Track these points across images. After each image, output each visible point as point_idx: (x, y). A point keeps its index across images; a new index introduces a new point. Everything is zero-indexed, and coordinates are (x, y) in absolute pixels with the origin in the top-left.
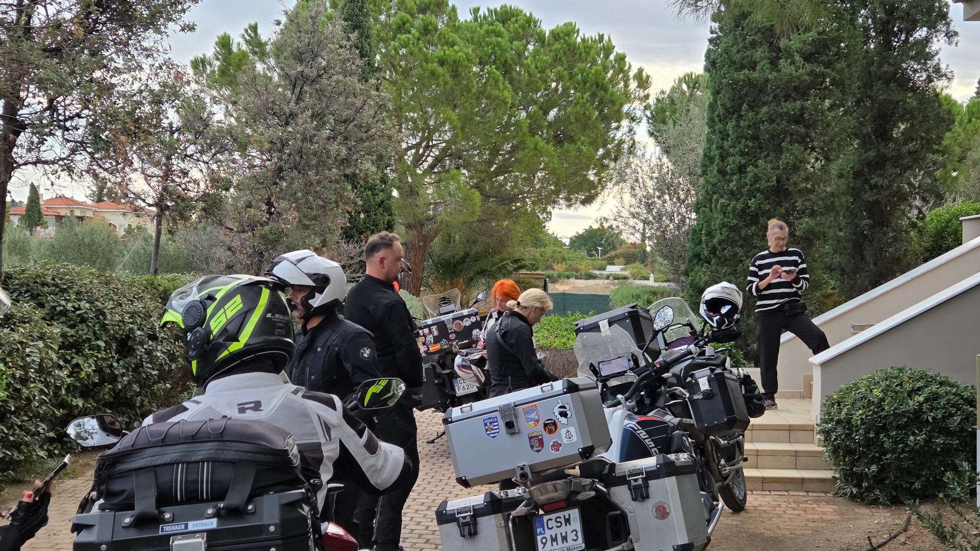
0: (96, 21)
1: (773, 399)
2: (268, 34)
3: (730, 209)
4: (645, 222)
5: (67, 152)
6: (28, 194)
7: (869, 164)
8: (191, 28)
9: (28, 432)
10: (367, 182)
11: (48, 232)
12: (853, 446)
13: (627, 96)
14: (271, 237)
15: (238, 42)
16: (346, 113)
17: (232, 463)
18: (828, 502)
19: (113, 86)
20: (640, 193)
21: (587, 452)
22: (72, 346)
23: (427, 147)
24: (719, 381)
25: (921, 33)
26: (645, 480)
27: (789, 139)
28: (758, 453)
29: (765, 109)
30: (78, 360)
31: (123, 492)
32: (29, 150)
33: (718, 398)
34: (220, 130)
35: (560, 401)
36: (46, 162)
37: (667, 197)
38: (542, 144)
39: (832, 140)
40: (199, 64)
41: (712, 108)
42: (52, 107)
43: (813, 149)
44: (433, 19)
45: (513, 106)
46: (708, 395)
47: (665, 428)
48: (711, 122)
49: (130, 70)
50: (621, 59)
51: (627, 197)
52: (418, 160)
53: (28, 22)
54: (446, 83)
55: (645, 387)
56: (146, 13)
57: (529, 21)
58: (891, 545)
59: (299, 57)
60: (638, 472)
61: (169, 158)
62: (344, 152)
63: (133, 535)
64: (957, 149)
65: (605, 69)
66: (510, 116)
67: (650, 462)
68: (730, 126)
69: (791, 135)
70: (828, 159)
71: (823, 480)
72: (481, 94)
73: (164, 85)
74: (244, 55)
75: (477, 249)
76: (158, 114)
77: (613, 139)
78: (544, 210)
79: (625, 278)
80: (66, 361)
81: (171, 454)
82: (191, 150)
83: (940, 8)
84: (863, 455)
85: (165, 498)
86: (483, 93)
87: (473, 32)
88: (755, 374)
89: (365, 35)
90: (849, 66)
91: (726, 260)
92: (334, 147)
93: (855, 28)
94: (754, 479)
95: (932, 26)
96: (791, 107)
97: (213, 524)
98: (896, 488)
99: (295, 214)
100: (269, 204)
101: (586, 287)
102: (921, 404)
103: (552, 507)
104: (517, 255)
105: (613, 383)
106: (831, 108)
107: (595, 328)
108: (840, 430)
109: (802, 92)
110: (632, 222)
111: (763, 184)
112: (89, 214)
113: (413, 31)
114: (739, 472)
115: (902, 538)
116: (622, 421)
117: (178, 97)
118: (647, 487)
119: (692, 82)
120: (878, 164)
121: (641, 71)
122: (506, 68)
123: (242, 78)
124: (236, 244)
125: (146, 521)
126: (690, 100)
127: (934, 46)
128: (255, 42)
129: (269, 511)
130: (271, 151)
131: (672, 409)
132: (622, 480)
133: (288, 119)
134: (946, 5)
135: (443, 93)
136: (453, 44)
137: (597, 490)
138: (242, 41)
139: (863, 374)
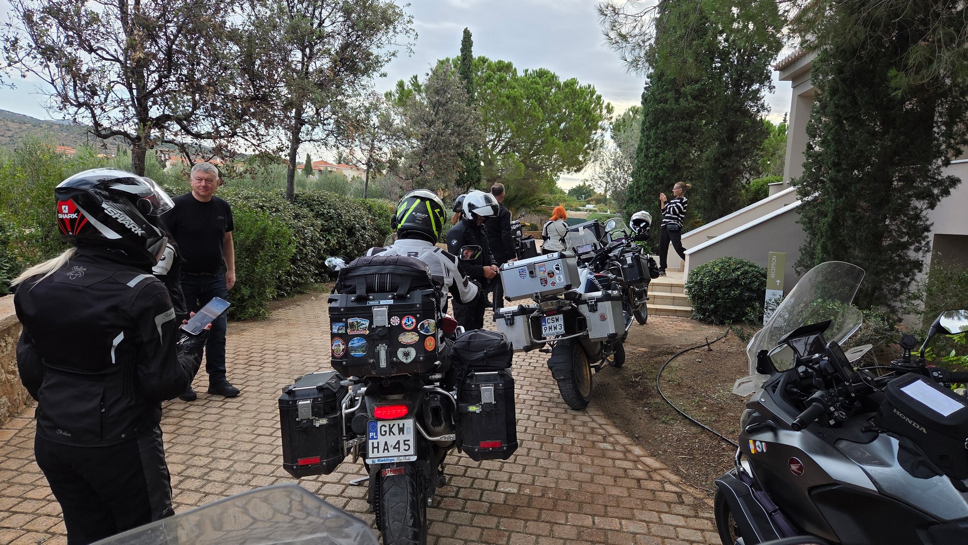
0: (339, 71)
1: (664, 271)
2: (423, 80)
3: (649, 175)
4: (607, 182)
5: (325, 136)
6: (306, 159)
7: (723, 155)
8: (385, 75)
9: (306, 270)
10: (468, 157)
11: (315, 178)
12: (702, 295)
13: (601, 117)
14: (421, 182)
15: (408, 85)
16: (459, 122)
17: (401, 275)
18: (688, 322)
19: (346, 104)
20: (605, 167)
21: (568, 287)
22: (326, 230)
23: (499, 140)
24: (636, 259)
25: (756, 86)
26: (596, 302)
27: (682, 140)
28: (655, 297)
29: (670, 124)
30: (329, 237)
31: (351, 285)
32: (307, 135)
33: (636, 267)
34: (398, 128)
35: (556, 262)
36: (314, 141)
37: (618, 169)
38: (556, 140)
39: (704, 141)
40: (388, 95)
41: (644, 123)
42: (318, 113)
43: (694, 146)
44: (505, 75)
45: (543, 120)
46: (631, 266)
47: (608, 279)
48: (643, 131)
49: (355, 96)
50: (599, 97)
51: (598, 169)
52: (494, 147)
53: (307, 69)
54: (510, 108)
55: (599, 260)
56: (363, 67)
57: (553, 77)
58: (717, 343)
59: (437, 92)
60: (592, 298)
61: (373, 141)
62: (458, 141)
63: (355, 305)
64: (771, 149)
65: (591, 103)
66: (541, 126)
67: (599, 294)
68: (652, 132)
69: (683, 138)
70: (702, 151)
71: (686, 311)
72: (527, 114)
73: (371, 104)
74: (410, 91)
75: (522, 193)
76: (368, 118)
77: (593, 139)
78: (556, 175)
79: (595, 211)
80: (323, 237)
81: (373, 270)
82: (384, 137)
83: (767, 73)
84: (707, 299)
85: (370, 290)
86: (528, 114)
87: (525, 82)
89: (470, 82)
90: (716, 103)
91: (645, 201)
92: (453, 139)
93: (721, 83)
94: (652, 309)
95: (762, 83)
96: (684, 123)
97: (391, 302)
98: (723, 316)
99: (433, 172)
100: (421, 166)
101: (576, 215)
102: (738, 276)
103: (550, 313)
104: (541, 197)
105: (583, 257)
106: (706, 124)
107: (577, 230)
108: (696, 287)
109: (690, 115)
110: (599, 182)
111: (667, 164)
112: (334, 170)
113: (494, 81)
114: (644, 305)
115: (723, 340)
116: (587, 275)
117: (377, 110)
118: (597, 305)
119: (635, 111)
120: (728, 155)
121: (609, 104)
122: (540, 101)
123: (409, 102)
124: (404, 185)
125: (361, 299)
126: (633, 120)
127: (762, 93)
128: (416, 85)
129: (417, 298)
130: (422, 139)
131: (612, 271)
132: (585, 302)
133: (431, 124)
134: (770, 72)
135: (508, 113)
136: (514, 88)
137: (572, 306)
138: (410, 84)
139: (709, 260)
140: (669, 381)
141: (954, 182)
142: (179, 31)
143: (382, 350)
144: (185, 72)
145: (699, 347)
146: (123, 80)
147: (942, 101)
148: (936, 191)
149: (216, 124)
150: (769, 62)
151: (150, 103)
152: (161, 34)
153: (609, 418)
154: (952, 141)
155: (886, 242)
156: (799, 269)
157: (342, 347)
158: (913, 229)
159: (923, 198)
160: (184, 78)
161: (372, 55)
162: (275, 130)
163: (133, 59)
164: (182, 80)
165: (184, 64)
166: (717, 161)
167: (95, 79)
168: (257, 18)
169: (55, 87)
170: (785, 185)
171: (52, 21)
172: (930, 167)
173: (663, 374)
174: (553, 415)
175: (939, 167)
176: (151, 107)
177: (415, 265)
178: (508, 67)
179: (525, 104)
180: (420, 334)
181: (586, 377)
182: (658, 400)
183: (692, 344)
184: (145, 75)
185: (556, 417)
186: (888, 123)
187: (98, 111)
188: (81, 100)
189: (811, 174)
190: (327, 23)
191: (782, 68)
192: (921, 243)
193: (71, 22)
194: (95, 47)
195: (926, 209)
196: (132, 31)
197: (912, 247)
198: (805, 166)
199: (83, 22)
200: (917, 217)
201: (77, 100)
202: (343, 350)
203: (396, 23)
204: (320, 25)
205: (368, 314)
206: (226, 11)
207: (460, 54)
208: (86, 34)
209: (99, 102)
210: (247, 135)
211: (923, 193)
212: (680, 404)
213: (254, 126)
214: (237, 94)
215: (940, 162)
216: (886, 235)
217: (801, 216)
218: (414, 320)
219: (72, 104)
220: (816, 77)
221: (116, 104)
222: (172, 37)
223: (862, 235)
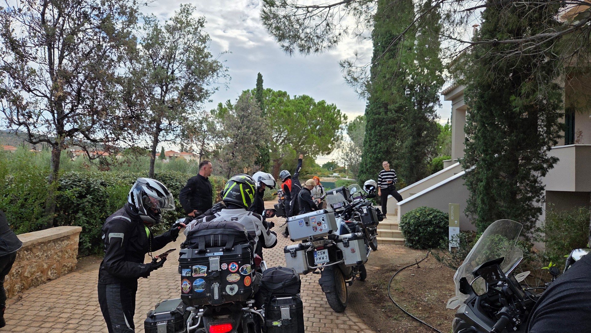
0: (183, 99)
1: (385, 216)
2: (234, 103)
3: (372, 157)
4: (346, 160)
5: (174, 138)
6: (161, 150)
7: (415, 144)
8: (212, 101)
10: (262, 147)
11: (167, 161)
12: (410, 231)
13: (340, 122)
15: (224, 105)
16: (256, 127)
17: (228, 235)
18: (402, 248)
19: (188, 118)
20: (345, 152)
21: (330, 232)
23: (280, 137)
24: (369, 210)
25: (431, 104)
26: (348, 241)
27: (390, 136)
28: (381, 232)
29: (383, 127)
31: (195, 243)
32: (163, 137)
33: (369, 215)
34: (219, 131)
35: (322, 216)
36: (168, 141)
37: (353, 153)
38: (315, 136)
39: (404, 137)
40: (213, 112)
41: (367, 126)
42: (170, 124)
43: (398, 139)
44: (282, 98)
45: (306, 125)
46: (366, 214)
47: (354, 225)
48: (367, 131)
49: (193, 113)
50: (339, 111)
51: (341, 153)
52: (277, 141)
53: (164, 99)
54: (286, 118)
55: (347, 212)
56: (198, 97)
57: (311, 99)
58: (423, 262)
59: (243, 110)
60: (346, 238)
61: (204, 140)
62: (256, 138)
63: (198, 256)
64: (441, 140)
65: (334, 114)
66: (305, 128)
67: (350, 235)
68: (373, 132)
70: (402, 142)
71: (401, 241)
73: (203, 118)
74: (226, 109)
76: (201, 126)
77: (336, 135)
78: (315, 156)
79: (339, 177)
81: (210, 232)
82: (210, 137)
84: (414, 234)
85: (208, 245)
86: (297, 121)
87: (294, 102)
88: (380, 208)
89: (262, 103)
90: (409, 114)
91: (371, 173)
92: (253, 137)
93: (411, 103)
94: (380, 241)
95: (434, 102)
96: (391, 126)
97: (222, 254)
98: (424, 244)
99: (241, 157)
100: (233, 154)
101: (327, 180)
102: (431, 218)
103: (319, 249)
104: (307, 170)
105: (337, 210)
106: (404, 127)
107: (332, 193)
108: (406, 226)
109: (394, 122)
110: (342, 160)
111: (382, 150)
112: (179, 156)
113: (276, 102)
114: (375, 238)
115: (426, 260)
116: (340, 222)
117: (207, 122)
118: (349, 243)
119: (361, 118)
120: (418, 144)
121: (345, 115)
122: (304, 114)
123: (225, 116)
124: (223, 165)
125: (202, 252)
126: (360, 124)
127: (435, 108)
128: (229, 105)
129: (238, 250)
130: (234, 138)
131: (355, 219)
132: (341, 241)
133: (239, 128)
134: (439, 96)
135: (285, 121)
136: (288, 106)
137: (333, 243)
138: (226, 105)
139: (414, 209)
140: (396, 290)
141: (555, 160)
142: (85, 79)
143: (216, 287)
144: (88, 102)
145: (411, 266)
146: (49, 108)
147: (542, 113)
148: (545, 166)
149: (106, 133)
150: (438, 90)
151: (65, 122)
152: (75, 81)
153: (360, 318)
154: (551, 136)
155: (519, 197)
156: (467, 213)
157: (189, 286)
158: (534, 189)
159: (538, 170)
160: (87, 106)
161: (204, 89)
162: (143, 136)
163: (56, 96)
164: (86, 108)
165: (88, 98)
166: (413, 147)
167: (31, 108)
168: (134, 69)
169: (5, 114)
170: (453, 161)
171: (6, 74)
172: (540, 152)
173: (391, 285)
174: (324, 317)
175: (545, 152)
176: (65, 124)
177: (237, 227)
178: (285, 94)
179: (296, 116)
180: (241, 275)
181: (343, 290)
182: (390, 304)
183: (407, 264)
184: (63, 105)
185: (326, 318)
186: (512, 126)
187: (31, 127)
188: (21, 121)
189: (469, 156)
190: (176, 72)
191: (446, 94)
192: (539, 197)
193: (18, 75)
194: (32, 89)
195: (540, 176)
196: (56, 79)
197: (535, 200)
198: (465, 151)
199: (25, 75)
200: (535, 181)
201: (19, 122)
202: (189, 287)
203: (218, 71)
204: (172, 73)
205: (206, 262)
206: (115, 67)
207: (256, 87)
208: (27, 81)
209: (33, 122)
210: (125, 139)
211: (538, 167)
212: (404, 306)
213: (130, 134)
214: (120, 115)
215: (545, 148)
216: (518, 192)
217: (465, 181)
218: (237, 266)
219: (15, 124)
220: (467, 100)
221: (43, 122)
222: (81, 82)
223: (504, 193)
